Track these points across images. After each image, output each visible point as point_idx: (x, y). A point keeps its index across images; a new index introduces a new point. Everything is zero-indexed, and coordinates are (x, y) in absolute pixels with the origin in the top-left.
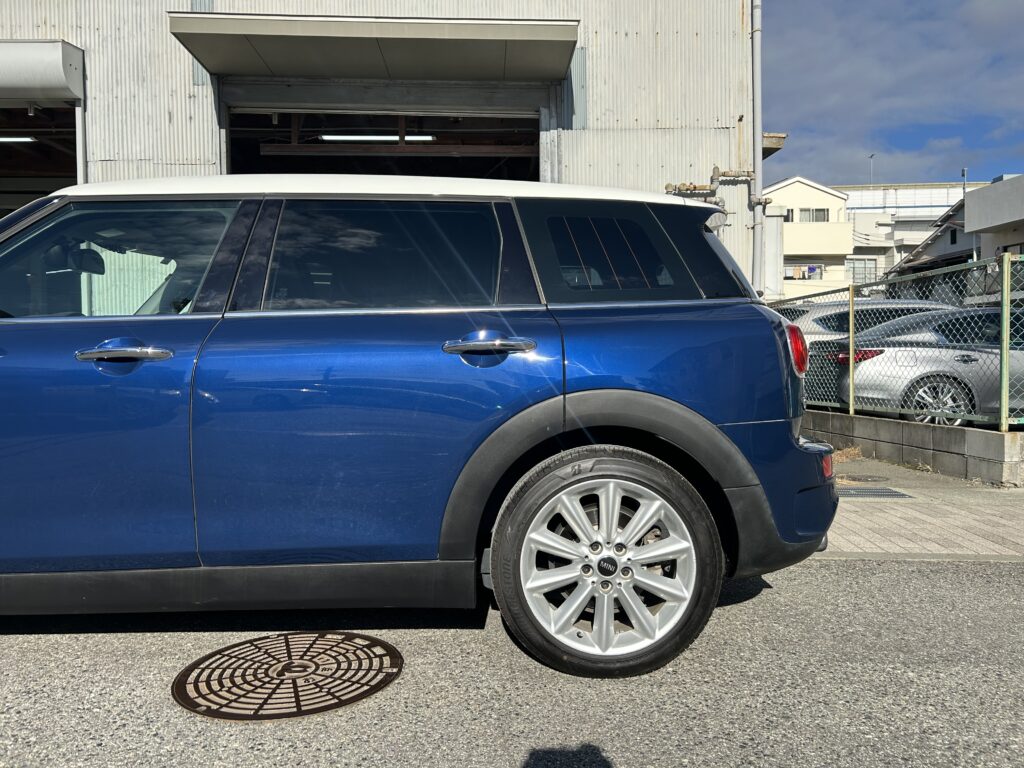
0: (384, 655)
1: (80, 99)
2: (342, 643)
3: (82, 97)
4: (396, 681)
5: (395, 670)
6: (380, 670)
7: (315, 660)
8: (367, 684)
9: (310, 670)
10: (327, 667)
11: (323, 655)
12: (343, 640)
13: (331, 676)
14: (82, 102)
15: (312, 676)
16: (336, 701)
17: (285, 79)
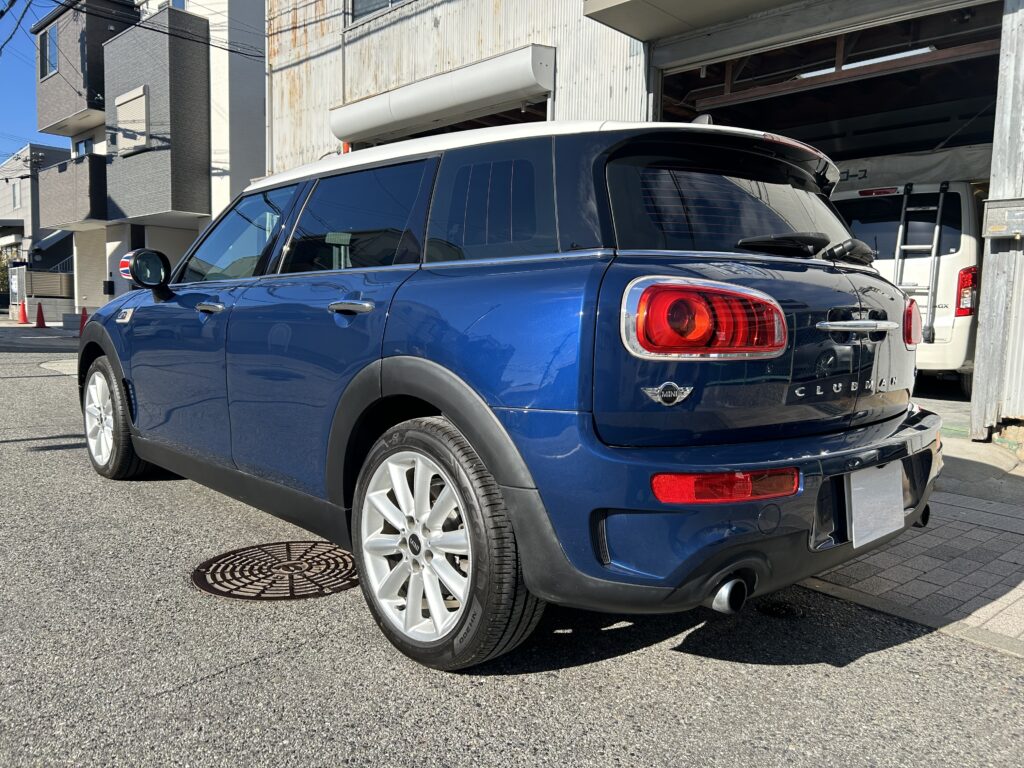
1: (550, 92)
3: (552, 90)
14: (552, 94)
17: (706, 29)
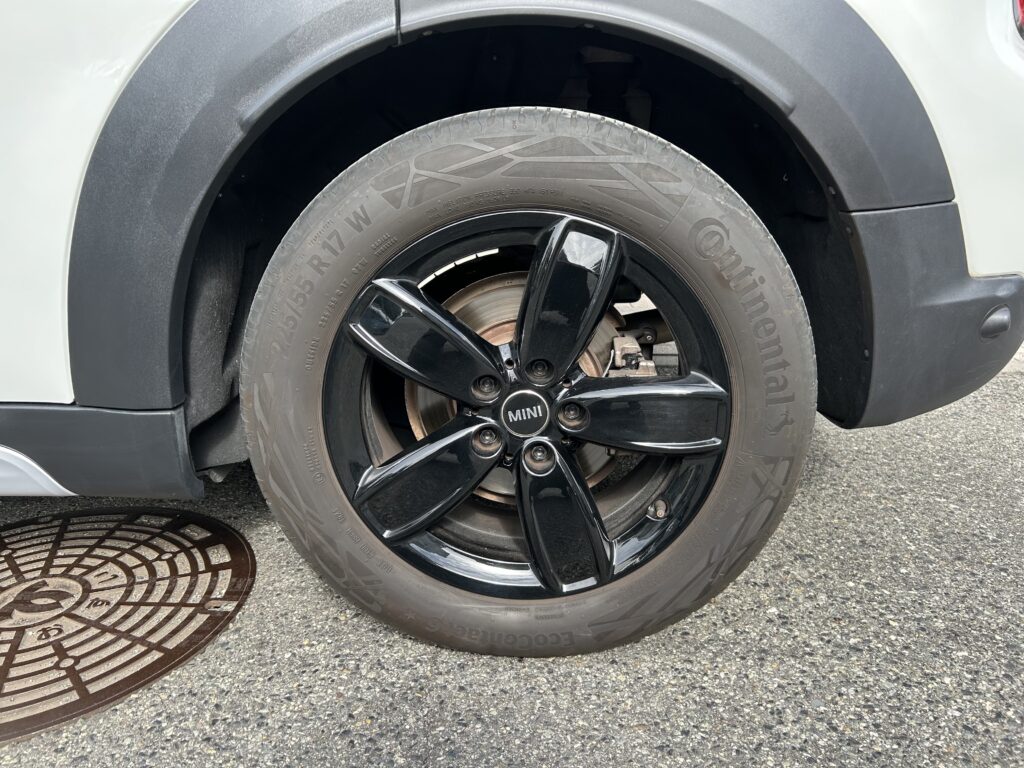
0: (223, 566)
2: (161, 536)
4: (222, 639)
5: (230, 607)
6: (200, 608)
7: (90, 578)
8: (158, 647)
9: (67, 604)
10: (102, 596)
11: (110, 564)
12: (164, 528)
13: (97, 624)
15: (64, 621)
16: (74, 696)
